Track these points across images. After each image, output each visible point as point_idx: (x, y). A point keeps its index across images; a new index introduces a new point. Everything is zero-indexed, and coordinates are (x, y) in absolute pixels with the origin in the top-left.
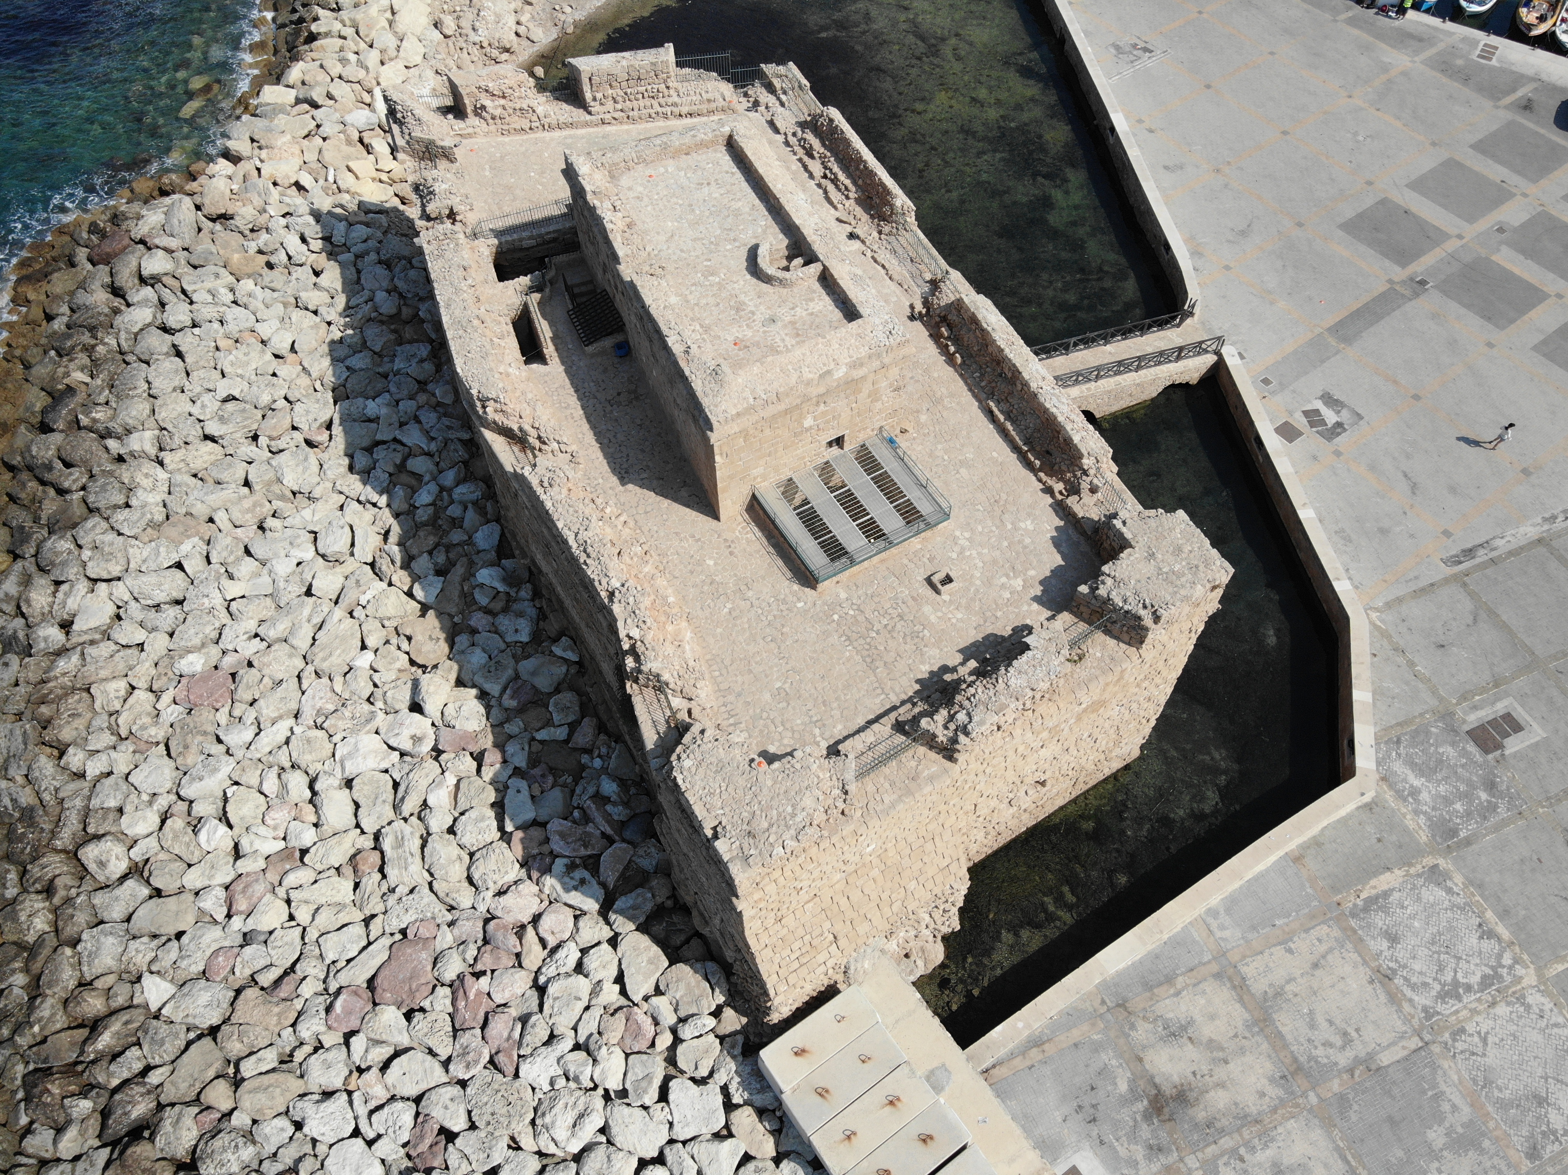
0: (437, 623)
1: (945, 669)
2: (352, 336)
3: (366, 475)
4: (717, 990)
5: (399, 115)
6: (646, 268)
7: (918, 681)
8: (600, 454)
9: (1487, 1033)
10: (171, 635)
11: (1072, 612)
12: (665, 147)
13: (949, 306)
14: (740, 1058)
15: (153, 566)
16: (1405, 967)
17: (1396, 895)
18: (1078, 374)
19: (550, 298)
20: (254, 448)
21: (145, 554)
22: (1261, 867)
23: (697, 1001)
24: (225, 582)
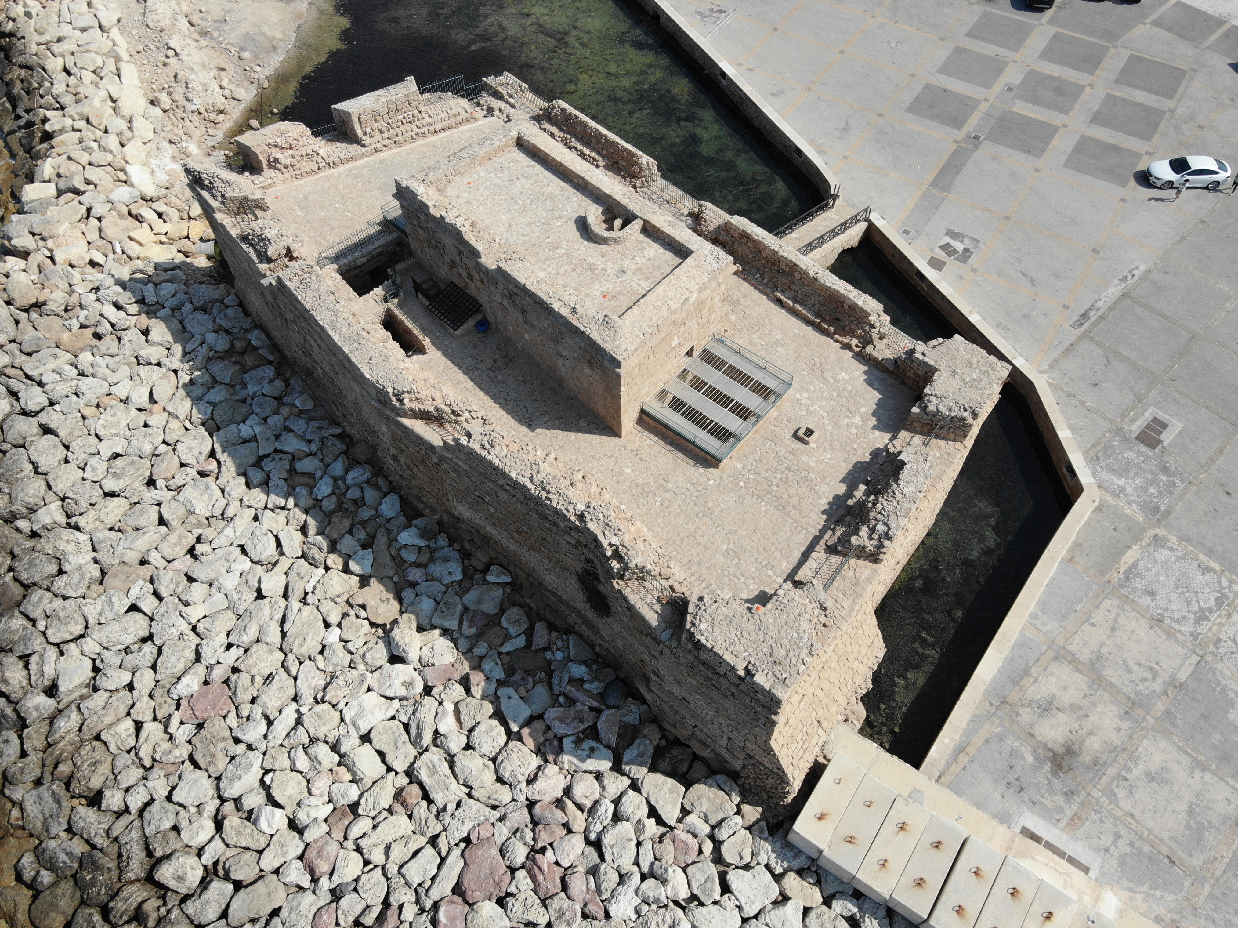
0: (382, 588)
1: (840, 497)
2: (200, 376)
3: (265, 486)
4: (732, 794)
5: (206, 182)
6: (504, 255)
7: (824, 512)
8: (503, 413)
9: (1234, 636)
10: (154, 667)
11: (906, 430)
12: (472, 157)
13: (721, 227)
14: (770, 838)
15: (111, 616)
16: (1167, 610)
17: (1141, 563)
19: (406, 299)
20: (155, 491)
21: (99, 608)
22: (1052, 574)
23: (721, 808)
24: (183, 609)
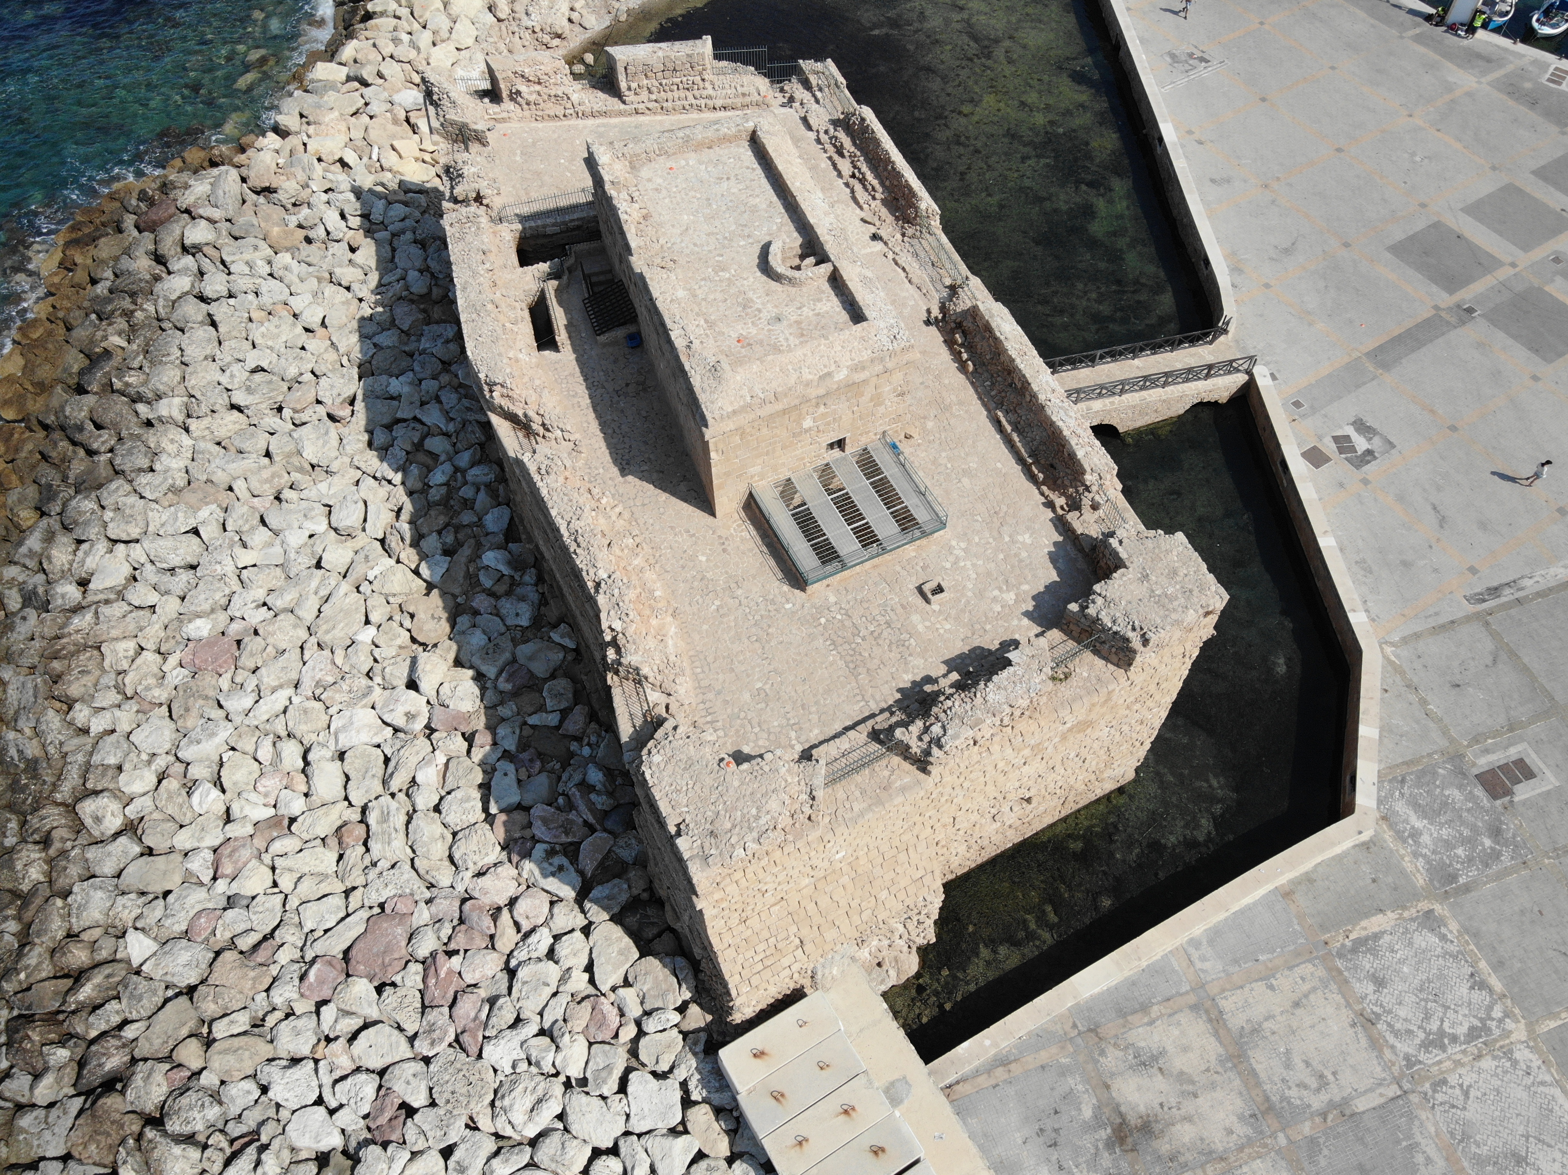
0: (440, 603)
1: (928, 680)
2: (380, 314)
3: (383, 451)
4: (684, 986)
5: (435, 97)
6: (658, 261)
7: (900, 690)
8: (603, 445)
9: (1470, 1086)
10: (183, 599)
11: (1062, 630)
12: (687, 140)
13: (965, 313)
14: (702, 1056)
15: (171, 530)
16: (1390, 1012)
17: (1387, 938)
18: (1102, 387)
19: (568, 285)
20: (278, 420)
21: (164, 518)
22: (1248, 900)
23: (663, 995)
24: (238, 550)
